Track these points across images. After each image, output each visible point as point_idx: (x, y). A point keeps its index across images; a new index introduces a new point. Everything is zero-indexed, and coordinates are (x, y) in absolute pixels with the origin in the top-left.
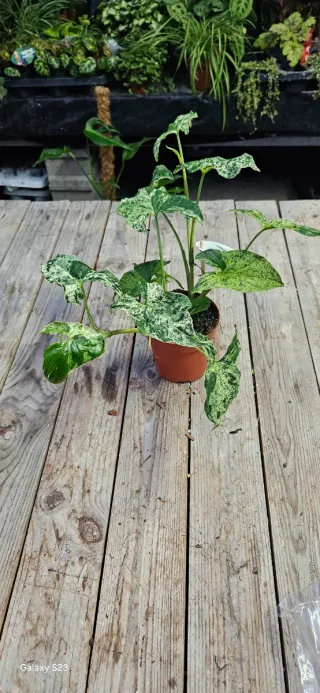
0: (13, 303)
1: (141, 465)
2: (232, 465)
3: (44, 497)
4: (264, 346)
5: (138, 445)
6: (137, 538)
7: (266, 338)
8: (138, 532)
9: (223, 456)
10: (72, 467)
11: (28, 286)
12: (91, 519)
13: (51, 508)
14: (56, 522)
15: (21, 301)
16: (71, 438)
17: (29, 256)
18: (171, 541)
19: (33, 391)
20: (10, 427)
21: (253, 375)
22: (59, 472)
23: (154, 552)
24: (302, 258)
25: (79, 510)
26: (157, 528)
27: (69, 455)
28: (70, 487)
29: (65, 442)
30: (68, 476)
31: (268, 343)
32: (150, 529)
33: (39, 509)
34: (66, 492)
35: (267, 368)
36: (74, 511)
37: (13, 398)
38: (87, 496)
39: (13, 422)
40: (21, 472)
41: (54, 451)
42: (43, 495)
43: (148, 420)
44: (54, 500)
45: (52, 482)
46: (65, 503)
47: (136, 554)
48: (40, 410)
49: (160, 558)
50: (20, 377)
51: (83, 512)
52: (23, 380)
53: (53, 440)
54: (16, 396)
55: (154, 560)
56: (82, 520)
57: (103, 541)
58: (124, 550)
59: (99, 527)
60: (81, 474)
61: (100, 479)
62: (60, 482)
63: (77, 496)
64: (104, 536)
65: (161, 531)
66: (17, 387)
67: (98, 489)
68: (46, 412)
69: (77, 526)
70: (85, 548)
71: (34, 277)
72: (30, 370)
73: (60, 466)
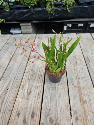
11: (3, 66)
17: (6, 53)
71: (6, 62)
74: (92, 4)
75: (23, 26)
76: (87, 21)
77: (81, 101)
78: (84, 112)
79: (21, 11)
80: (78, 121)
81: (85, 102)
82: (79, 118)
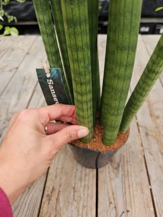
76: (156, 23)
77: (151, 116)
78: (157, 128)
80: (149, 137)
81: (158, 117)
82: (149, 133)
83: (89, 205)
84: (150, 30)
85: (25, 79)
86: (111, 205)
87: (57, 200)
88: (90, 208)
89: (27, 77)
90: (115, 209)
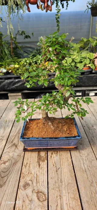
0: (7, 125)
1: (57, 171)
2: (90, 169)
3: (22, 185)
4: (90, 132)
5: (55, 165)
6: (60, 198)
7: (90, 130)
8: (60, 196)
9: (86, 166)
10: (31, 173)
11: (11, 120)
12: (41, 192)
13: (25, 189)
14: (28, 194)
15: (10, 124)
16: (30, 164)
18: (74, 198)
19: (15, 149)
20: (7, 161)
21: (89, 141)
22: (27, 176)
23: (68, 204)
24: (94, 109)
25: (36, 189)
26: (67, 193)
27: (30, 170)
28: (31, 181)
29: (28, 165)
30: (30, 177)
31: (91, 131)
32: (65, 194)
33: (21, 190)
34: (30, 182)
35: (93, 138)
36: (34, 190)
37: (8, 152)
38: (38, 184)
39: (8, 160)
40: (13, 177)
41: (24, 168)
42: (21, 184)
43: (57, 156)
44: (26, 185)
45: (25, 179)
46: (31, 187)
47: (61, 205)
48: (18, 155)
49: (71, 206)
50: (10, 145)
51: (38, 190)
52: (11, 146)
53: (24, 164)
54: (9, 151)
55: (69, 207)
56: (38, 192)
57: (47, 200)
58: (56, 203)
59: (45, 195)
60: (35, 176)
61: (42, 178)
62: (28, 179)
63: (35, 184)
64: (47, 198)
65: (69, 195)
66: (9, 149)
67: (42, 181)
68: (20, 156)
69: (36, 195)
70: (40, 204)
71: (13, 117)
72: (13, 143)
73: (27, 173)
74: (85, 74)
75: (11, 96)
76: (85, 90)
79: (11, 80)
83: (44, 167)
84: (82, 94)
85: (6, 121)
86: (54, 166)
87: (29, 167)
88: (44, 168)
89: (8, 120)
90: (55, 167)
